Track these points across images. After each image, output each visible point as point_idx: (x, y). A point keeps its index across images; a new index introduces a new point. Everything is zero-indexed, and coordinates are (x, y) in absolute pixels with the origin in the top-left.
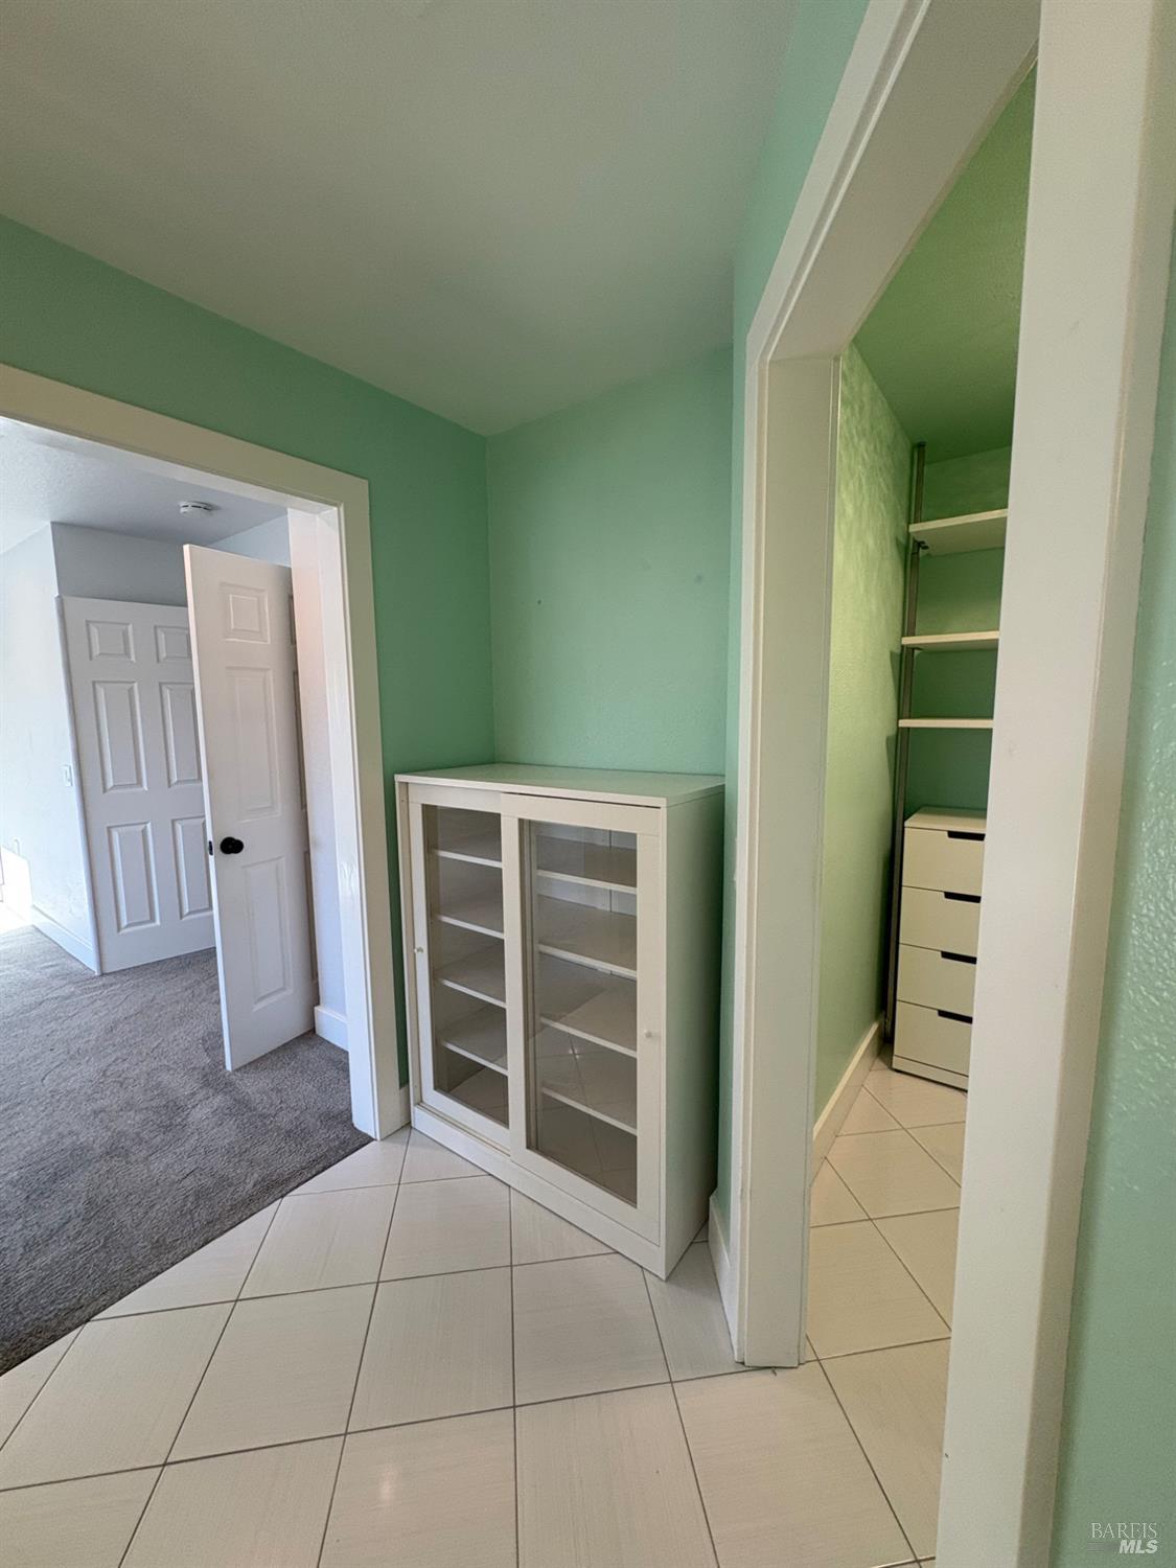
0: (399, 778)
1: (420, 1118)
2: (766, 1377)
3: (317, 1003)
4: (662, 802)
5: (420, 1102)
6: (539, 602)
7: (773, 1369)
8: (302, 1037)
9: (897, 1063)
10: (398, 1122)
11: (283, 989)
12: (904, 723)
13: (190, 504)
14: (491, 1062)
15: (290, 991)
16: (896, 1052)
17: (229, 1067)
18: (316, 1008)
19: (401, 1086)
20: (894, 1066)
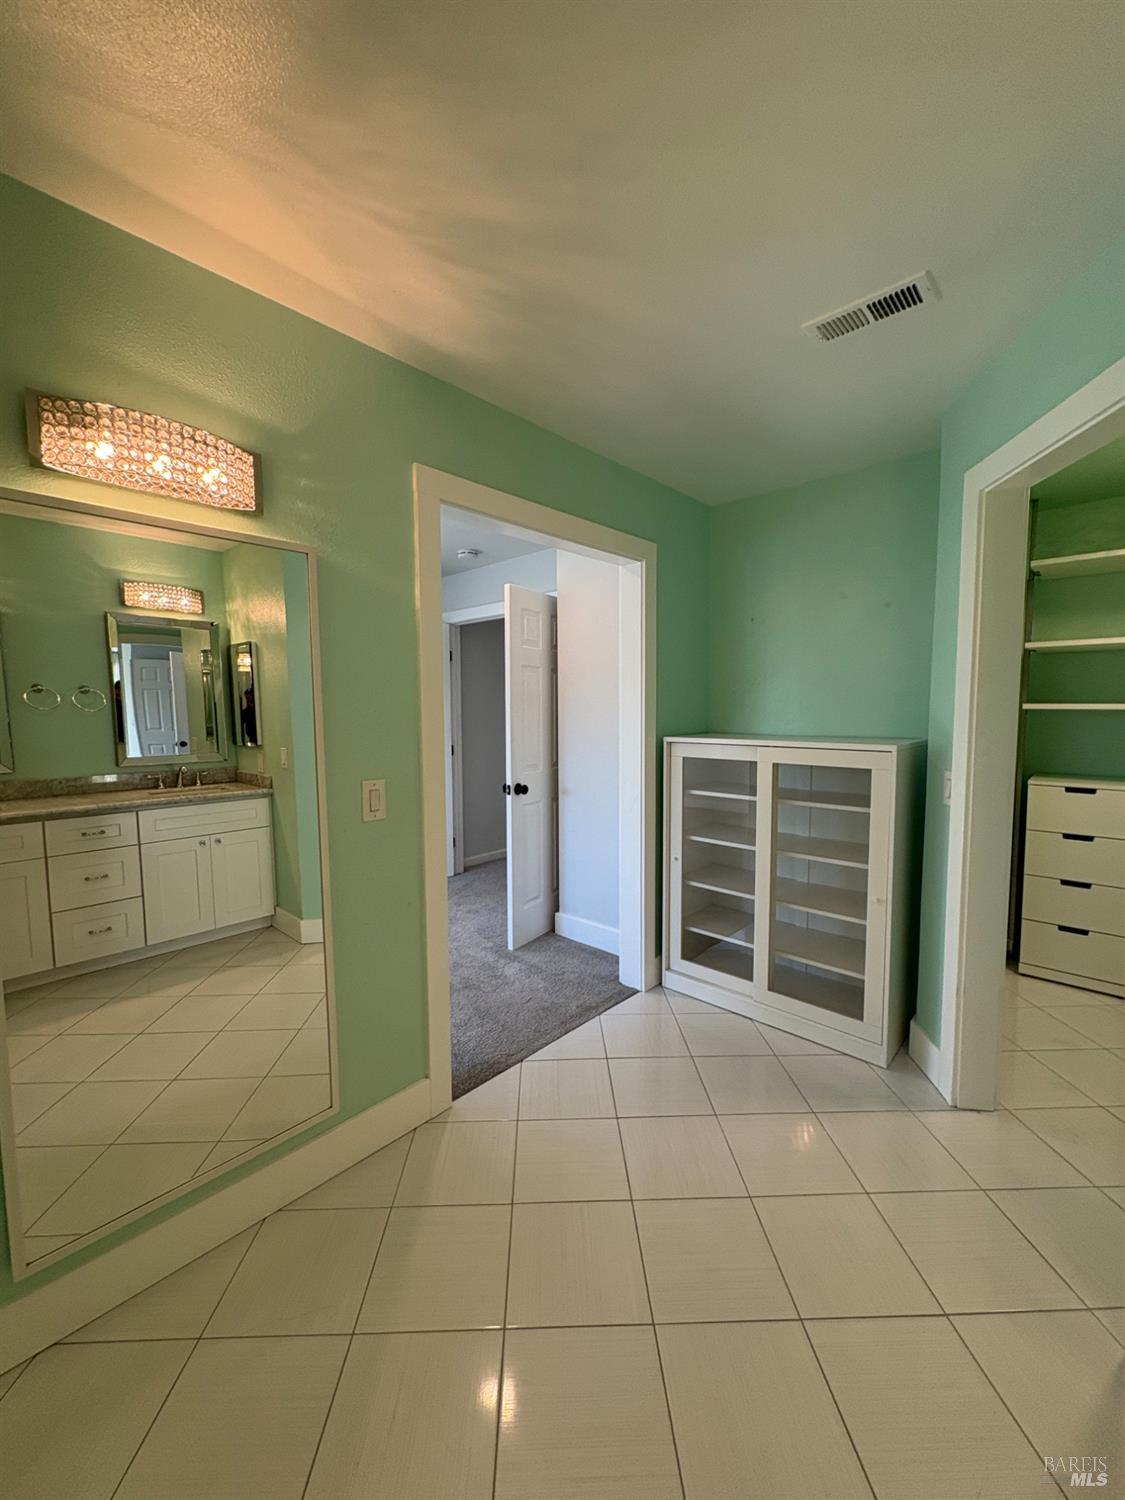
0: (667, 739)
1: (669, 979)
2: (975, 1114)
3: (557, 910)
4: (894, 748)
5: (668, 969)
6: (752, 620)
7: (978, 1111)
8: (547, 934)
9: (1022, 969)
10: (654, 982)
11: (537, 898)
12: (1026, 706)
13: (467, 551)
14: (728, 936)
15: (541, 899)
16: (1021, 960)
17: (511, 947)
18: (557, 914)
19: (656, 956)
20: (1021, 971)
